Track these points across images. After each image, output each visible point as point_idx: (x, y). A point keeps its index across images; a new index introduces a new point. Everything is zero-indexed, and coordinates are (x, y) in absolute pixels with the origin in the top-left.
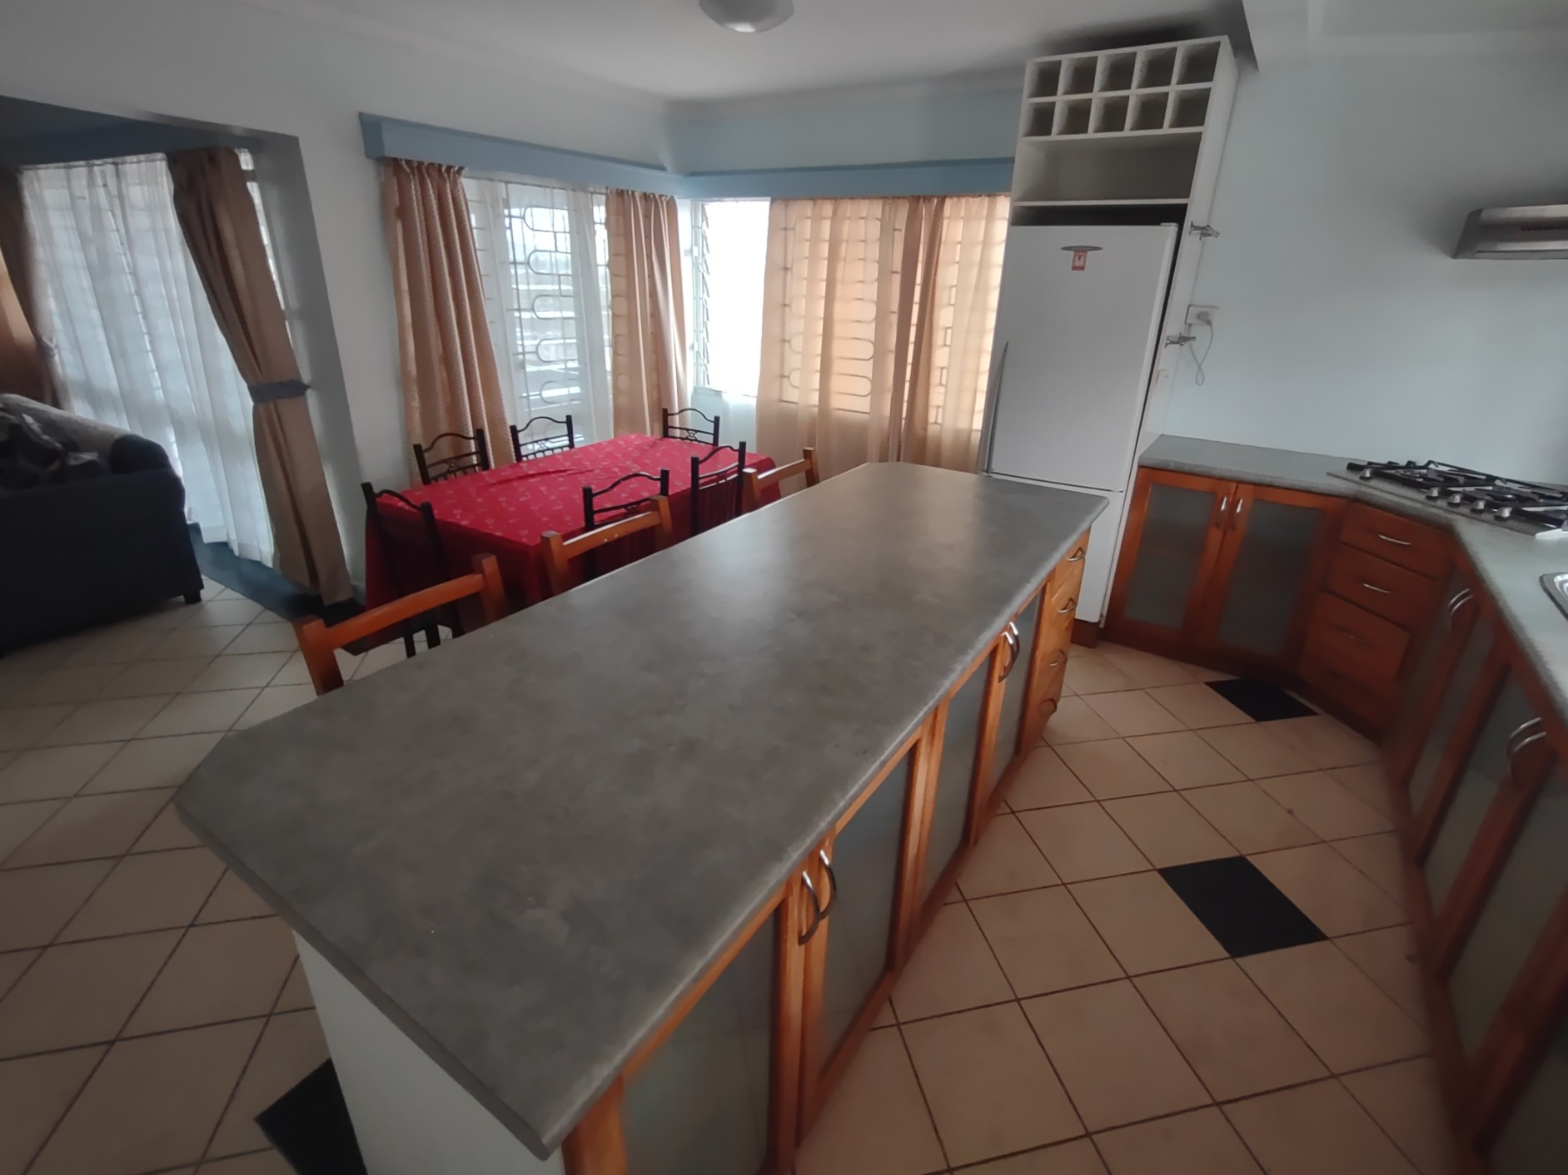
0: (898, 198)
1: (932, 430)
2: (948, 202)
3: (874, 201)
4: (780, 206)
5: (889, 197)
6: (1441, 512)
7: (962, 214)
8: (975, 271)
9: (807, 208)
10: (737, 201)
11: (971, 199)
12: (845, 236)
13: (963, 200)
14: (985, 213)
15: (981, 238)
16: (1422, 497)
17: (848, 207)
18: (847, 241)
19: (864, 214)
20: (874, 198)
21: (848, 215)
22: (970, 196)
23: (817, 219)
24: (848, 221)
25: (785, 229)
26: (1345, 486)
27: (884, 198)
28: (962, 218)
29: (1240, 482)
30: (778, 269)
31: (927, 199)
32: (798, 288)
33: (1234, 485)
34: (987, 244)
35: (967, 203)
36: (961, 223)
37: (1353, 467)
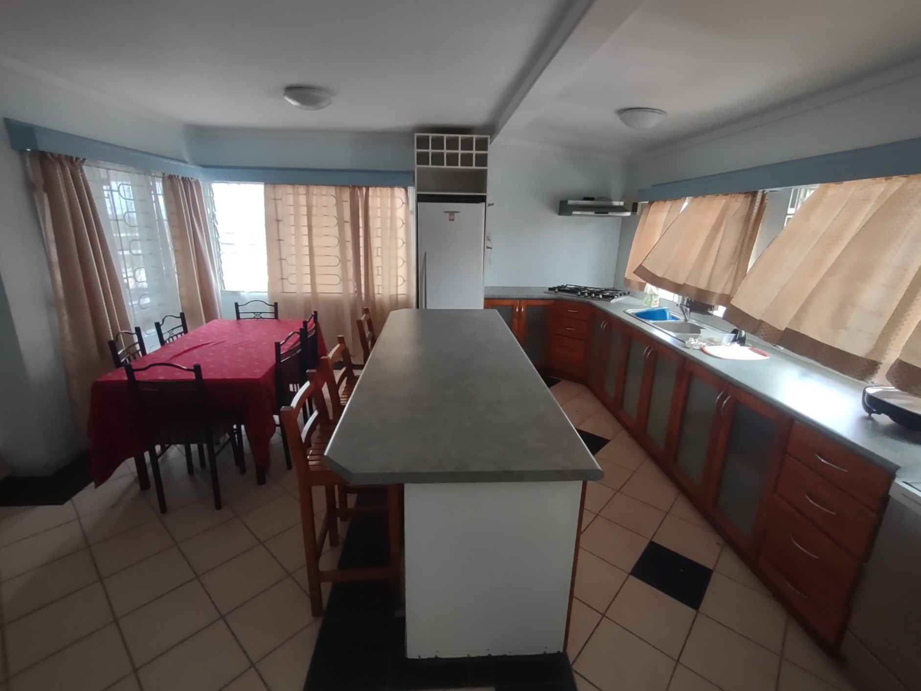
0: (343, 186)
1: (377, 297)
2: (371, 190)
3: (329, 187)
4: (270, 187)
5: (338, 185)
6: (583, 299)
7: (379, 195)
8: (389, 221)
9: (289, 189)
10: (239, 184)
11: (382, 188)
12: (314, 203)
13: (378, 189)
14: (389, 195)
15: (389, 205)
16: (576, 295)
17: (315, 190)
18: (316, 206)
19: (324, 193)
20: (330, 185)
21: (315, 193)
22: (381, 187)
23: (296, 195)
24: (315, 196)
25: (275, 199)
26: (552, 295)
27: (335, 186)
28: (379, 197)
29: (520, 299)
30: (273, 222)
31: (360, 187)
32: (288, 231)
33: (519, 301)
34: (393, 208)
35: (380, 190)
36: (379, 199)
37: (550, 289)
